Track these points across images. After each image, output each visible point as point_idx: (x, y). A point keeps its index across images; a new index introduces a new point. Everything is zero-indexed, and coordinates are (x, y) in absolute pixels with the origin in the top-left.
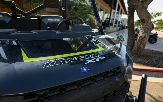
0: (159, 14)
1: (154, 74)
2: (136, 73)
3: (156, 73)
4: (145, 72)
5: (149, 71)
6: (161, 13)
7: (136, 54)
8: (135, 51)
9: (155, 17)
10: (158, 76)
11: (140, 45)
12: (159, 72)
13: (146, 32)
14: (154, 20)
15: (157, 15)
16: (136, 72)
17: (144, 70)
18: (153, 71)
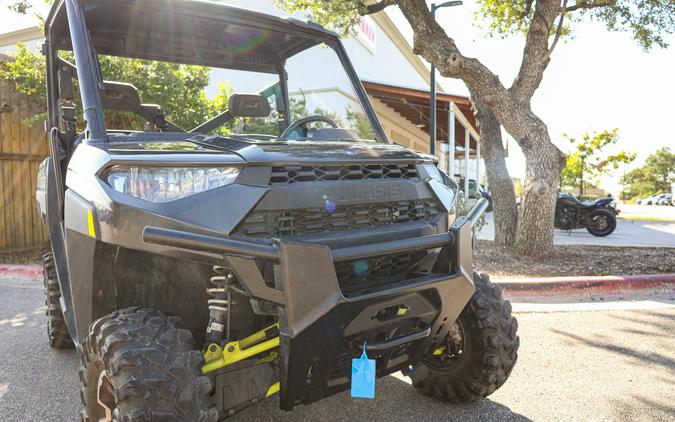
0: (608, 138)
1: (586, 293)
2: (527, 298)
3: (594, 291)
5: (568, 287)
7: (527, 252)
8: (521, 242)
9: (599, 147)
10: (602, 299)
11: (534, 219)
12: (601, 288)
13: (543, 177)
14: (598, 159)
15: (604, 141)
16: (527, 295)
17: (550, 286)
18: (582, 286)
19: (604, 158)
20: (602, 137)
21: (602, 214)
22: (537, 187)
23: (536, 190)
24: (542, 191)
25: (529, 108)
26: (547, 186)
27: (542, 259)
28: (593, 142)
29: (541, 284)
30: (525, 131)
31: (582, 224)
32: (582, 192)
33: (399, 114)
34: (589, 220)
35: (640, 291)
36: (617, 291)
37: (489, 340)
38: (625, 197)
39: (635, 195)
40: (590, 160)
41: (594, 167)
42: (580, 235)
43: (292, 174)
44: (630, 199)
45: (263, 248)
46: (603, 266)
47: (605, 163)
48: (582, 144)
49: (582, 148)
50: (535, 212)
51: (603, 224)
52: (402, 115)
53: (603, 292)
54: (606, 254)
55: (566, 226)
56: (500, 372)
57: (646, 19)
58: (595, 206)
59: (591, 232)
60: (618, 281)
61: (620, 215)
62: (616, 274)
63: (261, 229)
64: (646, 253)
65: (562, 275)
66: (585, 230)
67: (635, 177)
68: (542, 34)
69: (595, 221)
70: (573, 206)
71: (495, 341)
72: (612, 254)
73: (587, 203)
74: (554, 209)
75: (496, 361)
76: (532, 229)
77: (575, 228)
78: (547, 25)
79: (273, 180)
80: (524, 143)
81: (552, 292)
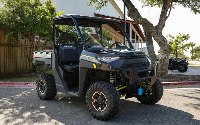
0: (186, 37)
1: (177, 86)
3: (179, 85)
4: (169, 85)
5: (172, 84)
6: (188, 35)
7: (161, 76)
9: (182, 41)
10: (181, 87)
11: (163, 66)
13: (165, 54)
14: (182, 45)
17: (168, 84)
18: (176, 84)
19: (184, 45)
20: (183, 37)
21: (183, 65)
22: (164, 57)
23: (163, 58)
24: (165, 58)
25: (161, 33)
26: (166, 56)
27: (165, 78)
28: (180, 39)
29: (165, 84)
30: (160, 40)
31: (177, 68)
32: (176, 57)
33: (109, 26)
34: (179, 67)
35: (191, 85)
36: (185, 85)
37: (158, 89)
38: (193, 58)
39: (197, 57)
40: (180, 45)
41: (181, 48)
42: (176, 72)
43: (127, 57)
44: (194, 59)
45: (127, 70)
46: (182, 80)
47: (184, 46)
48: (177, 39)
49: (177, 41)
50: (163, 64)
51: (183, 68)
52: (110, 26)
53: (181, 85)
54: (183, 76)
55: (171, 69)
56: (160, 96)
57: (195, 5)
58: (180, 62)
59: (179, 71)
60: (185, 83)
61: (189, 65)
62: (185, 81)
63: (124, 67)
64: (194, 76)
65: (171, 82)
66: (177, 70)
67: (196, 50)
68: (165, 13)
69: (181, 67)
70: (173, 62)
71: (159, 89)
72: (185, 76)
73: (178, 61)
74: (168, 63)
75: (160, 94)
76: (162, 69)
77: (174, 70)
78: (166, 10)
79: (125, 59)
80: (160, 44)
81: (168, 86)
